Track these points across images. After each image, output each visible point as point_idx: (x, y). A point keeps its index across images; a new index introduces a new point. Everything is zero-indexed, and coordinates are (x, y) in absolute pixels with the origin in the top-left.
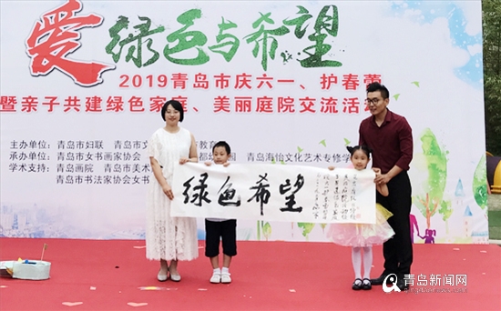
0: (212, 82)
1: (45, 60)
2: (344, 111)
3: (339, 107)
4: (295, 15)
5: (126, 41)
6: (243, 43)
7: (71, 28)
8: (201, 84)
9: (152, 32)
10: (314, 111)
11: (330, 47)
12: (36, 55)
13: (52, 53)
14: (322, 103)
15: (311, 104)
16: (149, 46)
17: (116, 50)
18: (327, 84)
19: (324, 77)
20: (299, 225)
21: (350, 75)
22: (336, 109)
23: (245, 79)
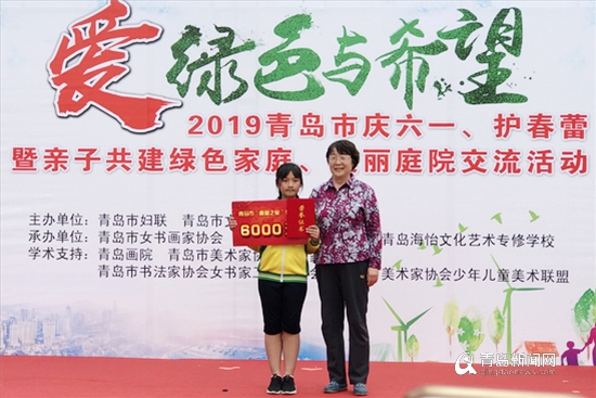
0: (329, 126)
1: (77, 93)
2: (530, 170)
3: (523, 164)
4: (455, 22)
5: (198, 64)
6: (375, 67)
7: (114, 44)
8: (312, 130)
9: (237, 50)
10: (484, 171)
11: (509, 72)
12: (64, 85)
13: (87, 83)
14: (497, 158)
15: (482, 160)
16: (232, 71)
17: (182, 77)
18: (504, 129)
19: (500, 119)
20: (461, 339)
21: (540, 116)
22: (517, 167)
23: (379, 122)
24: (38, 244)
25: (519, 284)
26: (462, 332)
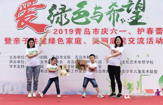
0: (92, 32)
1: (22, 23)
2: (147, 43)
3: (145, 41)
4: (126, 3)
5: (56, 15)
6: (105, 15)
8: (87, 33)
9: (67, 11)
10: (134, 43)
11: (141, 16)
12: (19, 20)
13: (25, 20)
14: (138, 40)
15: (133, 40)
16: (65, 17)
17: (52, 18)
18: (140, 32)
19: (139, 29)
20: (128, 89)
21: (150, 28)
22: (143, 42)
23: (105, 30)
24: (12, 64)
25: (143, 74)
26: (128, 87)
